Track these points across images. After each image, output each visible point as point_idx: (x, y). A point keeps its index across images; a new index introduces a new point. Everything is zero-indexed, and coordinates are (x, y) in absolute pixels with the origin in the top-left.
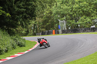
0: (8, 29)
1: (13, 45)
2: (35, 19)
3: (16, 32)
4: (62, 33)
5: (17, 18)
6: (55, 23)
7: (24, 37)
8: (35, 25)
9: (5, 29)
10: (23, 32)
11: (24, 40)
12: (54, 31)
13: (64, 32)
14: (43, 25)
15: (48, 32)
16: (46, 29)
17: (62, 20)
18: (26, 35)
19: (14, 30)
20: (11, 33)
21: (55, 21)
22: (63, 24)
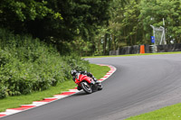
0: (57, 43)
1: (66, 72)
2: (108, 24)
3: (72, 49)
4: (158, 51)
5: (75, 22)
6: (145, 32)
7: (87, 59)
8: (107, 35)
9: (53, 42)
10: (85, 48)
11: (87, 63)
12: (142, 47)
13: (161, 49)
14: (122, 35)
15: (132, 49)
16: (128, 43)
17: (158, 27)
18: (90, 54)
19: (69, 44)
20: (63, 51)
21: (145, 29)
22: (159, 34)
